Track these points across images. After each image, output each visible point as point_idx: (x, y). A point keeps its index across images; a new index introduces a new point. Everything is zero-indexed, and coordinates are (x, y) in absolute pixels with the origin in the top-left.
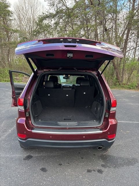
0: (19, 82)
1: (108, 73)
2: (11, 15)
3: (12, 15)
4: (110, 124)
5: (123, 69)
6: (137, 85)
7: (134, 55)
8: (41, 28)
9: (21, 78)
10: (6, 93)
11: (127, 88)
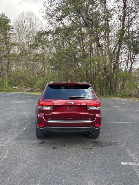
0: (18, 92)
1: (103, 83)
2: (11, 29)
3: (13, 30)
4: (96, 117)
5: (116, 80)
6: (129, 94)
7: (126, 66)
8: (39, 42)
9: (20, 88)
10: (10, 101)
11: (120, 96)
